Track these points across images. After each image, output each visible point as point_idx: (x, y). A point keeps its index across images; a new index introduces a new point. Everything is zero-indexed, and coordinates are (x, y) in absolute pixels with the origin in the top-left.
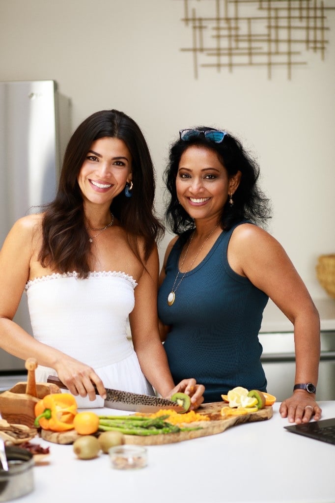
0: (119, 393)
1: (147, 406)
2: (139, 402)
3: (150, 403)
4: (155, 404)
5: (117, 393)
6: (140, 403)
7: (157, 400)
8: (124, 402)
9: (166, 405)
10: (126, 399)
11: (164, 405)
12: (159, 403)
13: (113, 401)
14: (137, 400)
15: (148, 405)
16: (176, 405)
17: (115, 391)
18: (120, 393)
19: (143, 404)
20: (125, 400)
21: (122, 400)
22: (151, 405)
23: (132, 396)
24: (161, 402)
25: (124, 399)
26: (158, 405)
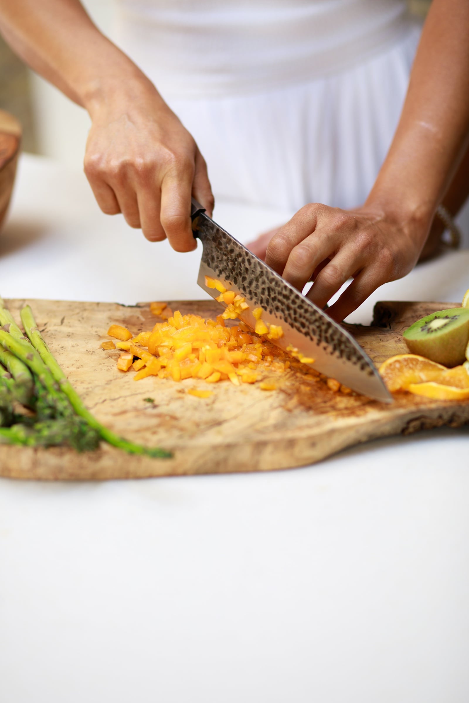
0: (237, 251)
1: (294, 330)
2: (277, 308)
3: (303, 325)
4: (316, 338)
5: (232, 251)
6: (279, 314)
7: (324, 327)
8: (244, 289)
9: (342, 352)
10: (250, 283)
11: (337, 353)
12: (327, 341)
13: (221, 272)
14: (274, 299)
15: (299, 330)
16: (368, 369)
17: (229, 241)
18: (240, 255)
19: (286, 320)
20: (246, 284)
21: (240, 279)
22: (307, 334)
23: (264, 278)
24: (332, 336)
25: (244, 279)
26: (324, 344)
